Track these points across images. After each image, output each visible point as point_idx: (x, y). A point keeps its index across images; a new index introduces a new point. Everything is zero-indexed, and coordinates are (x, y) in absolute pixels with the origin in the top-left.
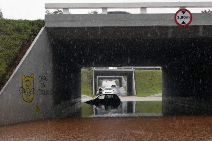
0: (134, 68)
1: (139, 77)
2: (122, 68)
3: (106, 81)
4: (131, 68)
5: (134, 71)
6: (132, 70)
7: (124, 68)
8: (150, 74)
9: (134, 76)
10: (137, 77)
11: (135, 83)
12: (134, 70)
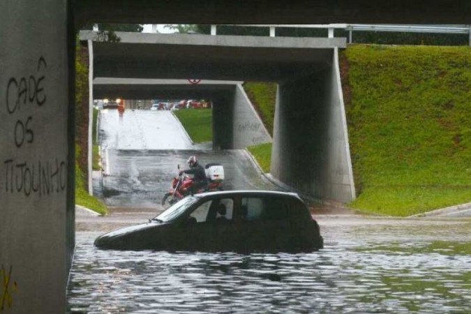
0: (339, 33)
1: (375, 86)
2: (266, 32)
3: (121, 111)
4: (324, 33)
5: (341, 50)
6: (331, 42)
7: (280, 33)
8: (443, 74)
9: (345, 84)
10: (358, 89)
11: (349, 124)
12: (342, 42)
